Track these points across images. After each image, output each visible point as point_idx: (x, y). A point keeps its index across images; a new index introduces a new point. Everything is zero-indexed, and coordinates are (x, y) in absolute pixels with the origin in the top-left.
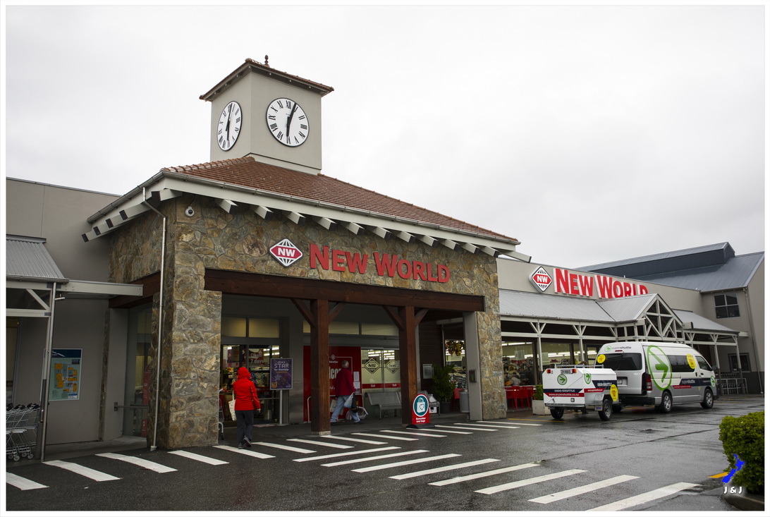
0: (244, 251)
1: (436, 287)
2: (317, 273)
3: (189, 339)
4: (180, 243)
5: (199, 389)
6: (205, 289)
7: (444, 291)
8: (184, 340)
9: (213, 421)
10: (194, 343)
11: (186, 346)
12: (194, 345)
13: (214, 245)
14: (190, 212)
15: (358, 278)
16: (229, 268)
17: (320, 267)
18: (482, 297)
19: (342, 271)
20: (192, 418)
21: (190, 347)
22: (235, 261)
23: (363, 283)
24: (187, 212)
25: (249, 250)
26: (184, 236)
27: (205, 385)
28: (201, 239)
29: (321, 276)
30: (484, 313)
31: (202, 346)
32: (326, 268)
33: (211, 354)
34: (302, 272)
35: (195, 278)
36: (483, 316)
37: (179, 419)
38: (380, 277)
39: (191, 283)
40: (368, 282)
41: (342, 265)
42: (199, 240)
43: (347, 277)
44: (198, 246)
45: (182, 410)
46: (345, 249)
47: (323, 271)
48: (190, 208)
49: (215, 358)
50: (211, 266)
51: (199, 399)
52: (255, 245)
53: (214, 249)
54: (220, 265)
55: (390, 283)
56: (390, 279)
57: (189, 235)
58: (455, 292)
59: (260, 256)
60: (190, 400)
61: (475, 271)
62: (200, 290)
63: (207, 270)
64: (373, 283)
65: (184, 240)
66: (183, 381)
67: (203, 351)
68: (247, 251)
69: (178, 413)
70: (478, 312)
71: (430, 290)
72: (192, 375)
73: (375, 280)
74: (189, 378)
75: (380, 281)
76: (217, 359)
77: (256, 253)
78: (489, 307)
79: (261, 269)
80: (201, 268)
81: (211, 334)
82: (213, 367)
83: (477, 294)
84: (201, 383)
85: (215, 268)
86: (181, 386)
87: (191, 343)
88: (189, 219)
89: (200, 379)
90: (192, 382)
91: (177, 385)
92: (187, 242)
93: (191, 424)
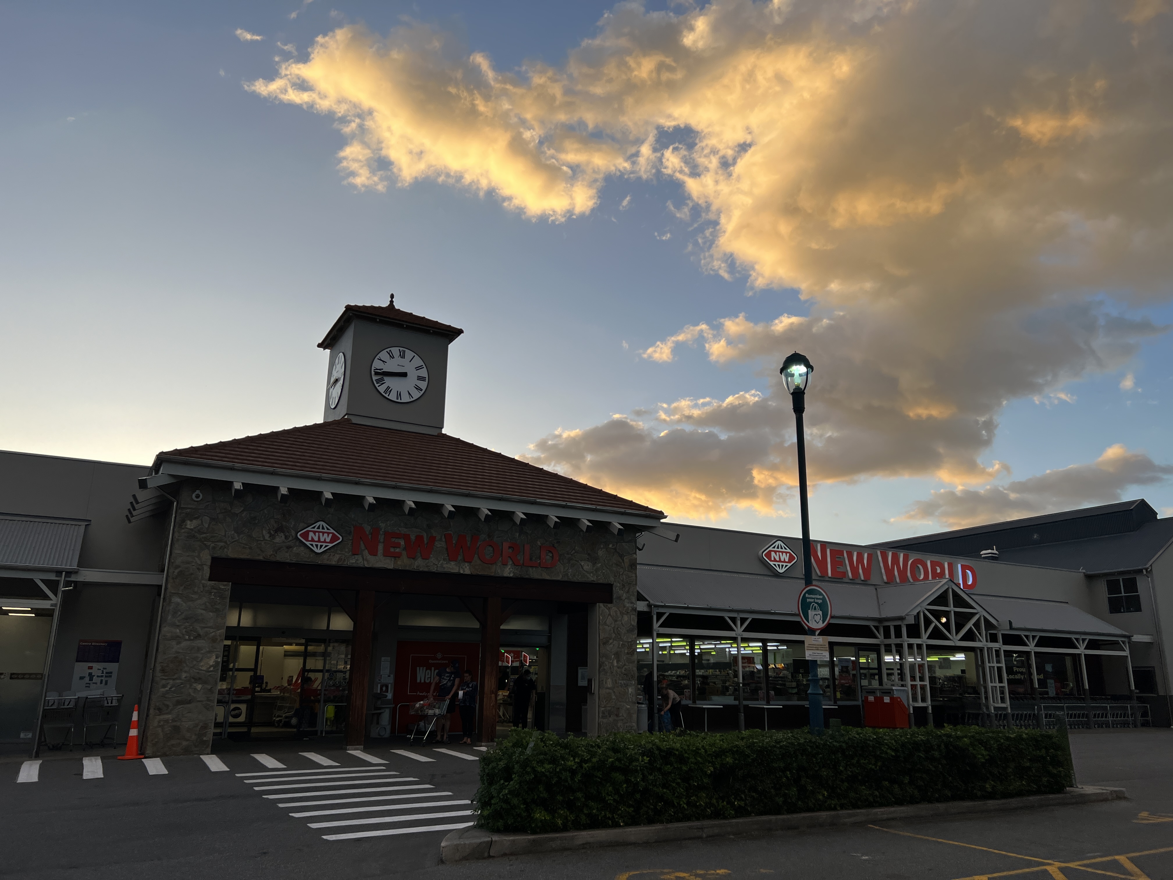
0: (263, 536)
1: (536, 574)
2: (361, 560)
3: (183, 634)
4: (183, 531)
5: (191, 691)
6: (210, 579)
7: (547, 577)
8: (178, 637)
9: (205, 727)
10: (189, 640)
11: (179, 643)
12: (188, 643)
13: (226, 531)
14: (198, 496)
15: (419, 564)
16: (242, 557)
17: (366, 552)
18: (610, 586)
19: (396, 556)
20: (178, 724)
21: (184, 644)
22: (250, 548)
23: (426, 570)
24: (194, 496)
25: (271, 535)
26: (188, 522)
27: (199, 687)
28: (209, 525)
29: (365, 563)
30: (609, 605)
31: (200, 643)
32: (374, 553)
33: (210, 652)
34: (340, 560)
35: (198, 569)
36: (609, 609)
37: (162, 723)
38: (452, 563)
39: (192, 574)
40: (434, 569)
41: (398, 550)
42: (206, 526)
43: (404, 563)
44: (205, 533)
45: (167, 714)
46: (404, 531)
47: (369, 557)
48: (198, 492)
49: (214, 657)
50: (218, 554)
51: (190, 702)
52: (280, 529)
53: (225, 536)
54: (231, 553)
55: (466, 569)
56: (466, 564)
57: (194, 521)
58: (566, 579)
59: (284, 542)
60: (179, 703)
61: (600, 553)
62: (203, 582)
63: (214, 559)
64: (440, 570)
65: (188, 526)
66: (171, 682)
67: (199, 649)
68: (267, 537)
69: (162, 717)
70: (601, 605)
71: (527, 577)
72: (184, 675)
73: (445, 566)
74: (180, 678)
75: (452, 567)
76: (217, 658)
77: (280, 539)
78: (619, 598)
79: (284, 557)
80: (206, 557)
81: (212, 630)
82: (211, 666)
83: (601, 581)
84: (195, 685)
85: (224, 556)
86: (169, 687)
87: (186, 640)
88: (196, 503)
89: (193, 680)
90: (182, 684)
91: (164, 686)
92: (190, 529)
93: (176, 729)
